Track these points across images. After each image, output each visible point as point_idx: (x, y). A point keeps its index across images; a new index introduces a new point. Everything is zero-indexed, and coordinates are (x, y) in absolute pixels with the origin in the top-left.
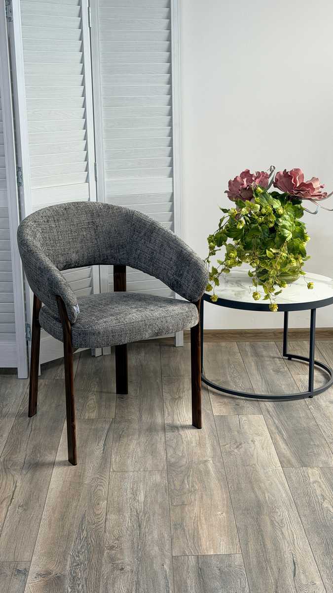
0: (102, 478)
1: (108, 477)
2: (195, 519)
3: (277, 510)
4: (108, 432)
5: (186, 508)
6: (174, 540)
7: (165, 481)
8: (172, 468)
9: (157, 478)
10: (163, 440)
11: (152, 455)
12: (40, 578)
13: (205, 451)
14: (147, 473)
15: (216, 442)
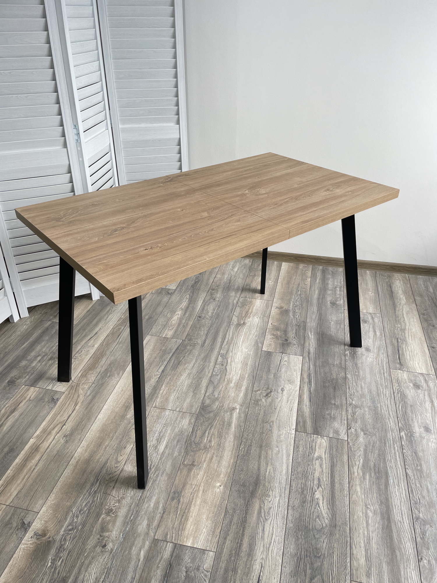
2: (194, 488)
3: (271, 492)
4: (173, 355)
5: (193, 470)
6: (165, 515)
7: (190, 428)
8: (202, 412)
9: (185, 423)
10: (210, 375)
12: (34, 540)
13: (238, 396)
14: (180, 415)
15: (252, 385)
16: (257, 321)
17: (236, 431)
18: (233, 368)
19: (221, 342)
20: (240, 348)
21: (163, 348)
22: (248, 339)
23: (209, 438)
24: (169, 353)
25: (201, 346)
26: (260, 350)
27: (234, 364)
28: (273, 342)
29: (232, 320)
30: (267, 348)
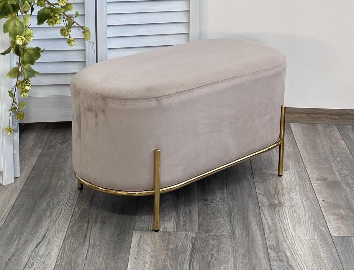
16: (299, 199)
18: (300, 263)
19: (260, 230)
20: (294, 235)
21: (171, 246)
22: (300, 223)
24: (184, 252)
25: (231, 238)
26: (328, 236)
27: (299, 258)
28: (341, 224)
29: (259, 200)
30: (337, 232)
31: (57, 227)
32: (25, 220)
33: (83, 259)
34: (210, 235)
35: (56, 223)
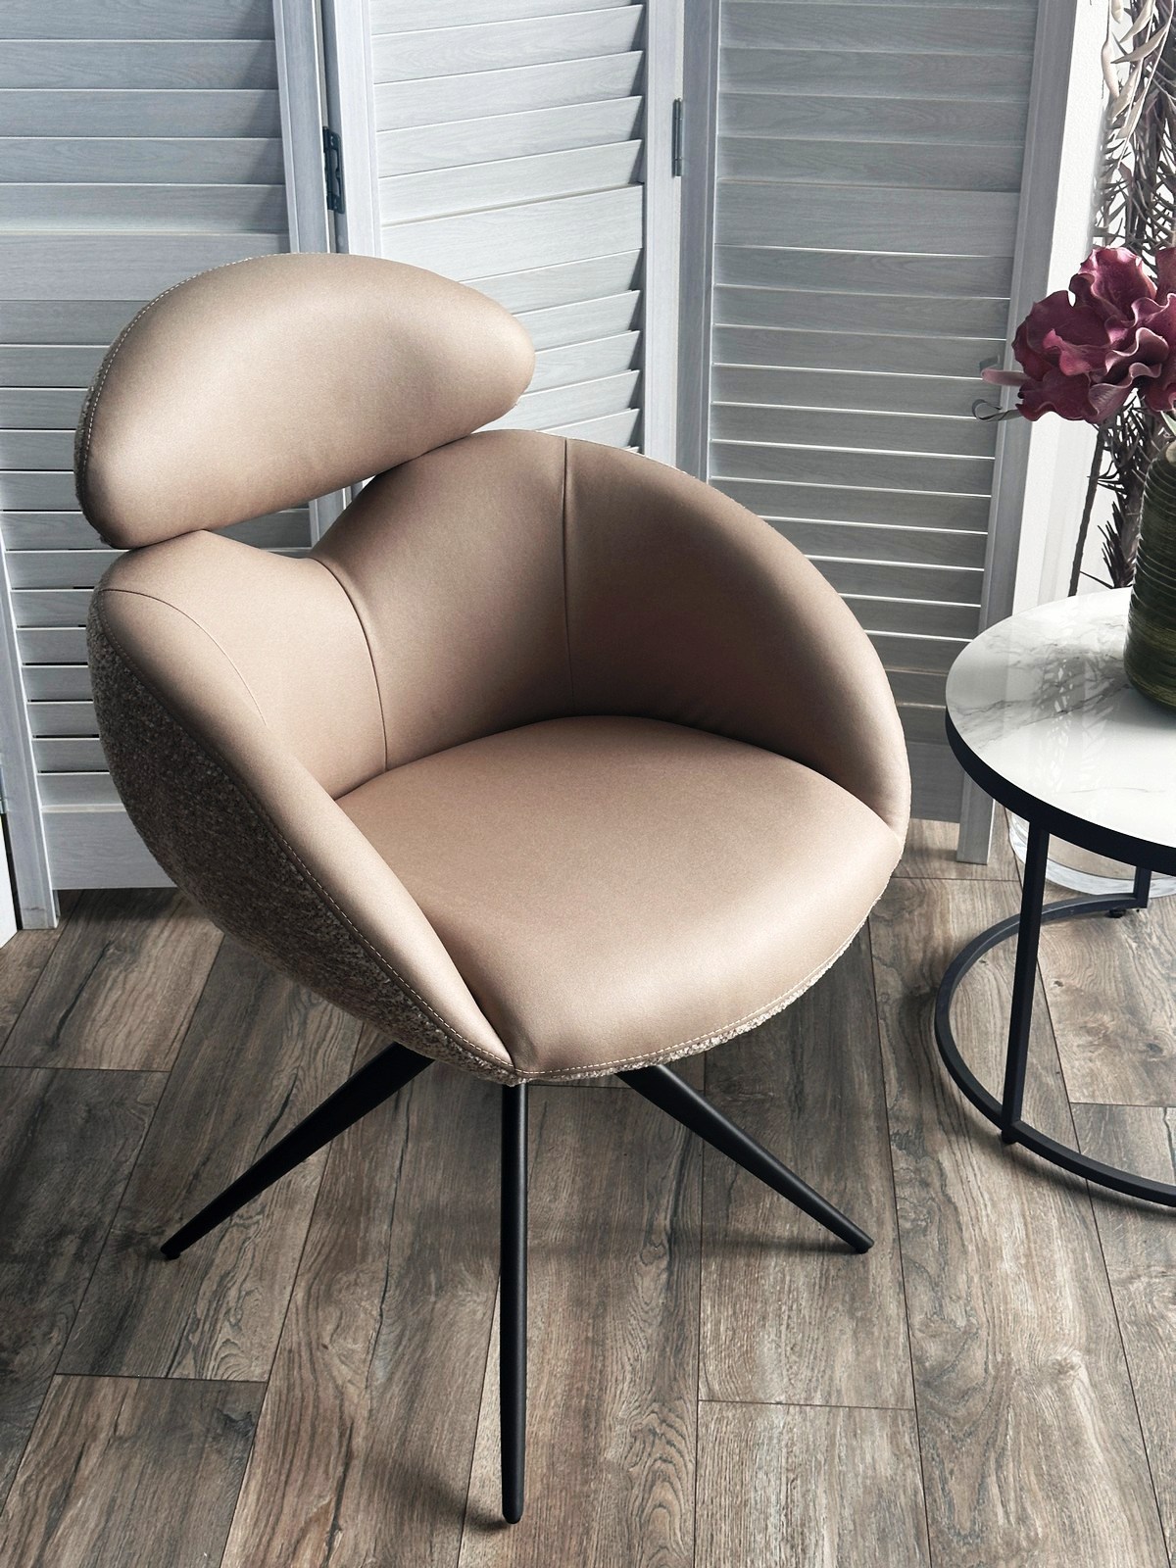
0: (672, 1435)
1: (691, 1430)
4: (682, 1163)
7: (910, 1473)
8: (930, 1396)
9: (879, 1454)
10: (889, 1232)
11: (852, 1316)
13: (1054, 1309)
14: (840, 1420)
15: (1094, 1258)
16: (992, 977)
17: (1114, 1461)
18: (976, 1192)
21: (628, 1137)
23: (1013, 1509)
25: (793, 1111)
26: (1060, 1103)
27: (975, 1175)
28: (1098, 1063)
29: (877, 982)
30: (1087, 1088)
31: (320, 1071)
32: (233, 1048)
33: (392, 1176)
34: (735, 1100)
35: (318, 1058)
